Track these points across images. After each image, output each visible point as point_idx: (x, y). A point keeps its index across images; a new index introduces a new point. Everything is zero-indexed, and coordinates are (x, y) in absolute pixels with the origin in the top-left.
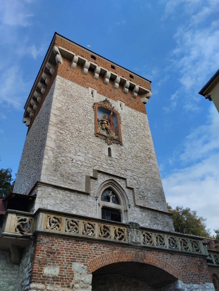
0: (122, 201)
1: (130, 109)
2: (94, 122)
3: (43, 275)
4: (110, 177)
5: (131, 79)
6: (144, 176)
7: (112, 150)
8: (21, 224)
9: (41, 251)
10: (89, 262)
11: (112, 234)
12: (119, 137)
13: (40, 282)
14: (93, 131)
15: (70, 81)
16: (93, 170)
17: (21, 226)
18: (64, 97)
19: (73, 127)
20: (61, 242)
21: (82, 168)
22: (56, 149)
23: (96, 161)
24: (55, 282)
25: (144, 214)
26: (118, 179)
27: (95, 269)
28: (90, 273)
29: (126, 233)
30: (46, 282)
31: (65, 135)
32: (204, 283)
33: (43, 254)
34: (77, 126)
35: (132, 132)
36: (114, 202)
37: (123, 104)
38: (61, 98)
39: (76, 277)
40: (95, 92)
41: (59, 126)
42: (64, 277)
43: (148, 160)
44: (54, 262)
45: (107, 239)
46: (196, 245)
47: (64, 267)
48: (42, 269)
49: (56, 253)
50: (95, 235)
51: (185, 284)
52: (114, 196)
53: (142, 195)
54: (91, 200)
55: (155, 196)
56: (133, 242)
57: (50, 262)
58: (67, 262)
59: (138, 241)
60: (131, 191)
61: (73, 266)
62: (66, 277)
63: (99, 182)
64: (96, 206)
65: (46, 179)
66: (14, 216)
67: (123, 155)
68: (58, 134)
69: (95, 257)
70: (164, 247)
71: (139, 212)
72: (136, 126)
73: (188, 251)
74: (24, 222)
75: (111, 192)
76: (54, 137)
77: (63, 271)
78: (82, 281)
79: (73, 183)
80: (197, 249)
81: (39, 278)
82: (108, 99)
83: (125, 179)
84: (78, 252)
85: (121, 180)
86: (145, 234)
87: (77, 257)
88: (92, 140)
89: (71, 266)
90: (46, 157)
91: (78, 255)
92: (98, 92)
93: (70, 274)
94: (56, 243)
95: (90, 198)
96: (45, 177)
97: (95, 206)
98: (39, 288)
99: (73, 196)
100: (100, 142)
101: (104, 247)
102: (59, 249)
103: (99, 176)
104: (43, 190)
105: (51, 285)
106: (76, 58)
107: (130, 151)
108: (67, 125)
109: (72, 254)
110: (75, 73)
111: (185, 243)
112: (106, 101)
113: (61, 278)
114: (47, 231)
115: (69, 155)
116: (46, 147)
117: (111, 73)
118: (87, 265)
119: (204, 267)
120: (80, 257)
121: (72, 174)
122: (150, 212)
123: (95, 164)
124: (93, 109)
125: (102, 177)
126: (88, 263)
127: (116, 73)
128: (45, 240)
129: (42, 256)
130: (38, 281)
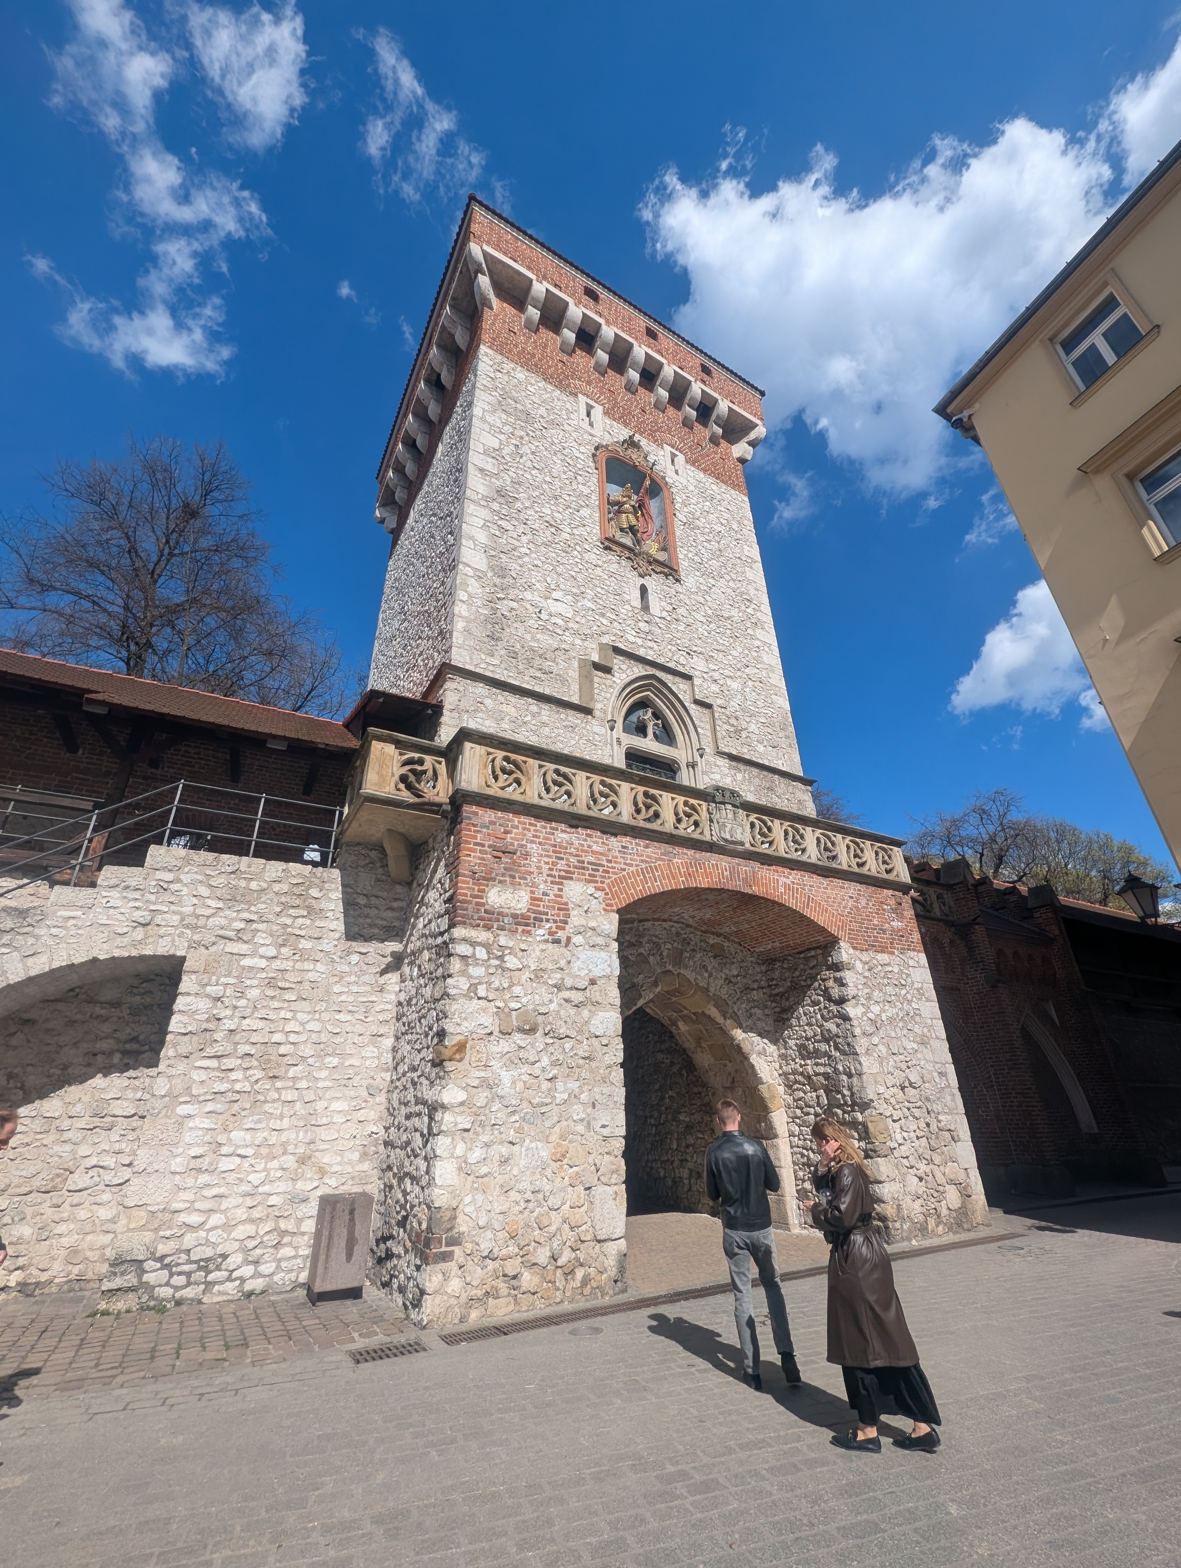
0: (680, 738)
1: (702, 475)
2: (597, 503)
3: (487, 907)
4: (648, 667)
5: (706, 377)
6: (739, 673)
7: (650, 591)
8: (412, 771)
9: (476, 844)
10: (607, 881)
11: (667, 815)
12: (669, 555)
13: (478, 925)
14: (596, 530)
15: (520, 368)
16: (600, 644)
17: (412, 778)
18: (504, 416)
19: (536, 512)
20: (530, 824)
21: (568, 637)
22: (490, 574)
23: (605, 622)
24: (520, 928)
26: (670, 677)
27: (624, 900)
28: (613, 911)
29: (704, 814)
30: (495, 927)
31: (515, 536)
32: (902, 951)
33: (481, 852)
34: (548, 511)
35: (707, 545)
36: (658, 739)
37: (680, 458)
38: (497, 419)
39: (576, 919)
40: (598, 411)
42: (544, 917)
43: (749, 631)
44: (513, 877)
45: (655, 826)
46: (886, 858)
47: (541, 890)
48: (483, 891)
49: (518, 854)
50: (619, 814)
51: (857, 953)
52: (660, 722)
53: (733, 726)
54: (597, 729)
55: (770, 730)
56: (726, 840)
57: (503, 875)
58: (550, 879)
59: (739, 837)
60: (706, 711)
61: (565, 889)
62: (549, 917)
63: (618, 681)
64: (612, 745)
65: (468, 659)
66: (390, 749)
67: (682, 611)
68: (493, 531)
69: (624, 870)
70: (804, 858)
71: (727, 771)
72: (718, 528)
73: (864, 870)
74: (419, 768)
75: (650, 711)
76: (482, 537)
77: (540, 900)
78: (593, 929)
79: (543, 676)
80: (889, 867)
81: (476, 917)
82: (637, 437)
83: (688, 678)
84: (577, 856)
85: (678, 679)
86: (756, 821)
87: (576, 867)
88: (592, 557)
89: (560, 890)
90: (462, 595)
91: (579, 861)
92: (606, 413)
93: (559, 909)
94: (517, 827)
95: (594, 721)
96: (465, 653)
97: (609, 746)
98: (479, 940)
100: (616, 566)
101: (647, 847)
102: (524, 842)
103: (618, 662)
104: (461, 689)
105: (510, 935)
106: (539, 288)
109: (562, 859)
110: (535, 342)
111: (858, 851)
112: (631, 443)
113: (535, 919)
114: (490, 792)
115: (528, 596)
116: (461, 566)
117: (646, 353)
118: (603, 890)
119: (905, 913)
120: (583, 868)
121: (541, 652)
122: (755, 771)
123: (603, 629)
124: (592, 465)
125: (624, 667)
126: (605, 885)
127: (659, 352)
128: (487, 815)
129: (481, 859)
130: (474, 923)
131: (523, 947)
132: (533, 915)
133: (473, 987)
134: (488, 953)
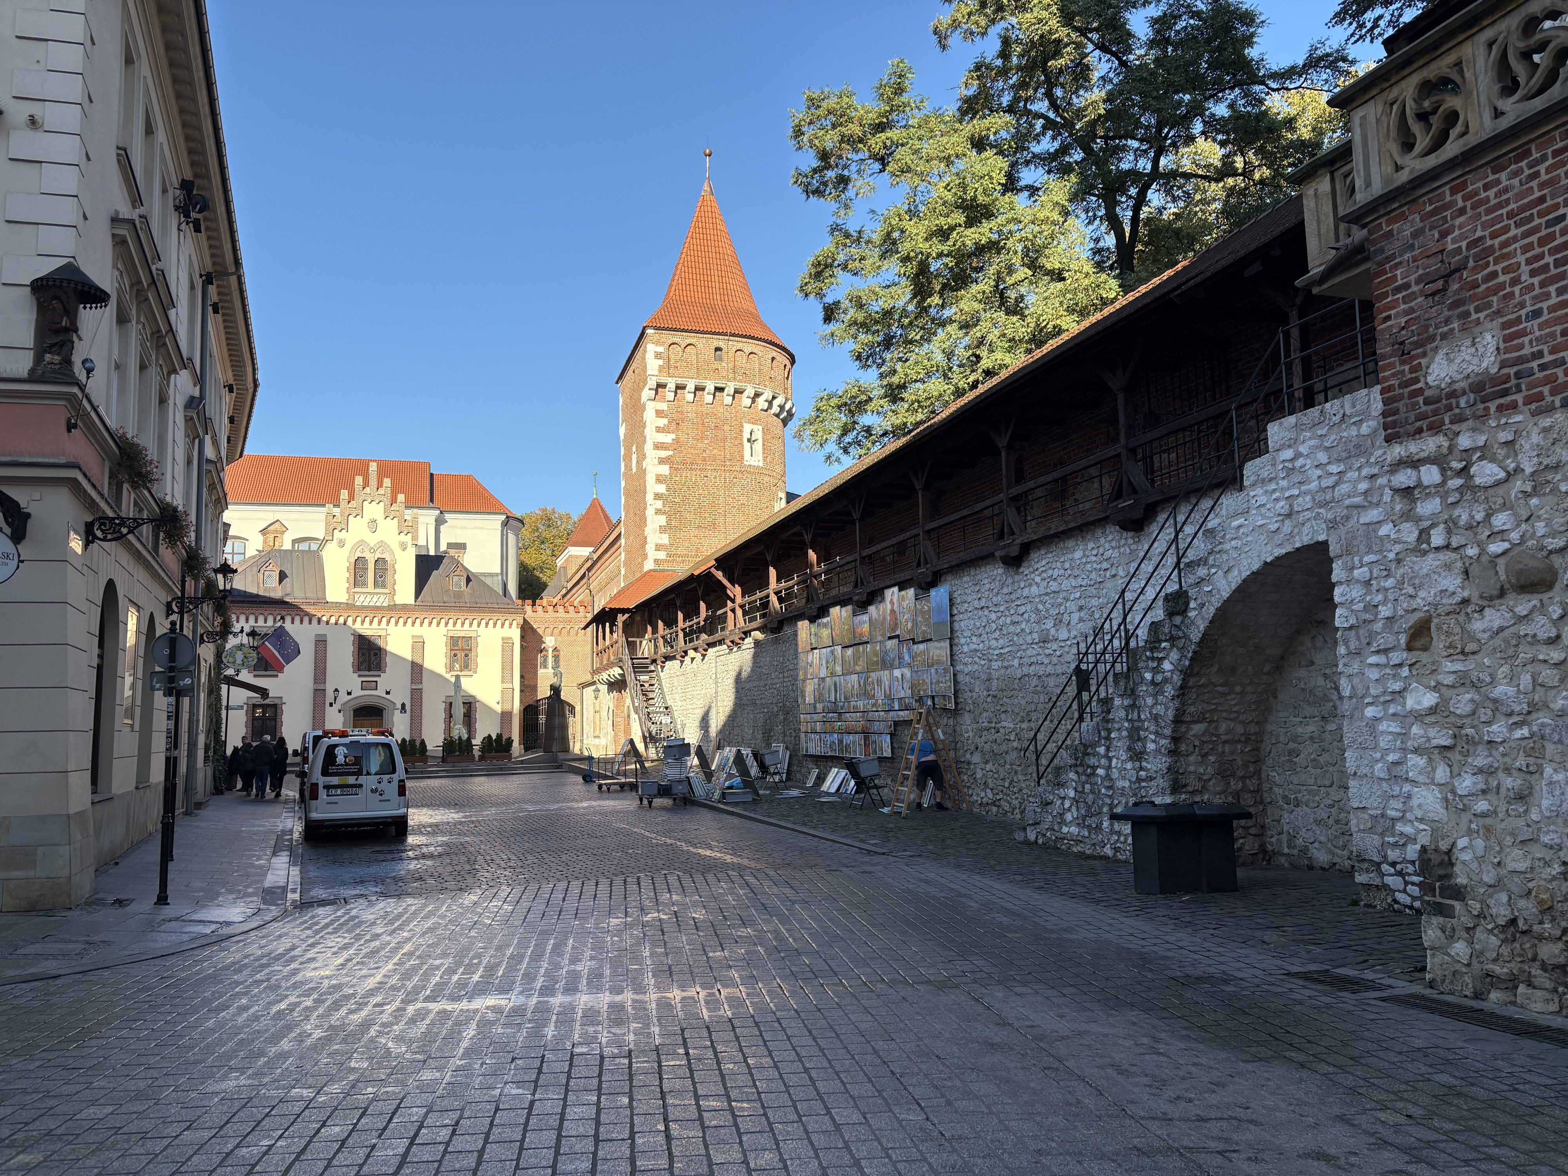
3: (1428, 393)
13: (1420, 431)
20: (1486, 187)
24: (1493, 406)
30: (1447, 421)
33: (1405, 300)
44: (1465, 315)
47: (1523, 312)
48: (1418, 368)
57: (1447, 321)
58: (1536, 280)
62: (1548, 358)
81: (1411, 417)
94: (1462, 211)
98: (1423, 455)
102: (1479, 233)
105: (1478, 424)
109: (1561, 219)
113: (1518, 375)
114: (1403, 177)
129: (1406, 313)
130: (1411, 429)
131: (1505, 436)
132: (1512, 371)
133: (1424, 535)
134: (1443, 471)
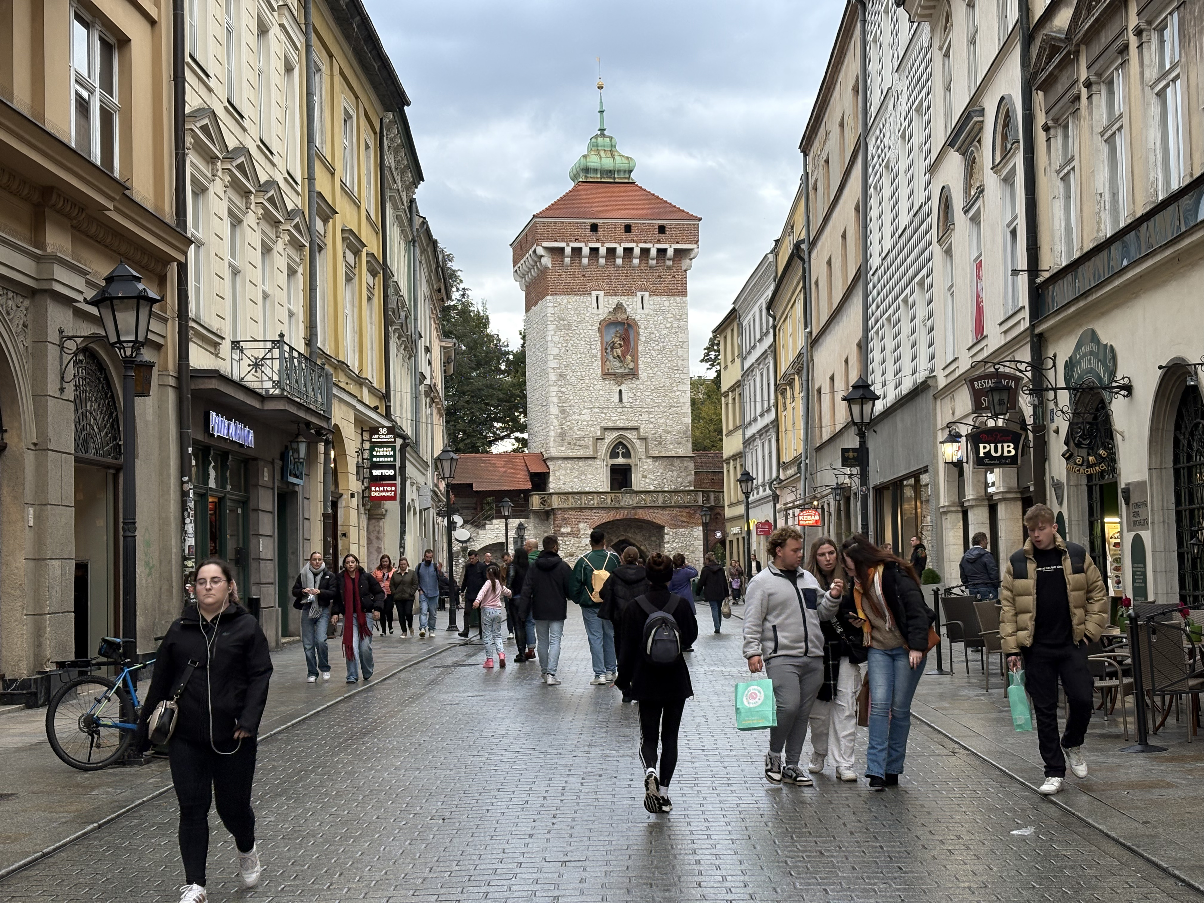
0: (633, 455)
1: (659, 298)
4: (619, 431)
5: (660, 237)
6: (665, 414)
7: (623, 391)
9: (558, 519)
10: (590, 522)
11: (608, 501)
15: (564, 297)
16: (601, 427)
17: (543, 502)
20: (570, 512)
21: (589, 429)
23: (603, 415)
25: (657, 464)
26: (629, 432)
29: (621, 498)
32: (692, 527)
34: (579, 373)
35: (656, 348)
36: (623, 457)
37: (647, 295)
39: (582, 532)
40: (602, 296)
41: (559, 383)
42: (574, 532)
43: (675, 388)
49: (568, 519)
50: (594, 504)
51: (672, 530)
52: (624, 450)
53: (658, 441)
54: (599, 463)
55: (678, 437)
56: (626, 505)
58: (575, 523)
59: (631, 503)
60: (644, 441)
61: (579, 525)
63: (607, 441)
64: (604, 467)
65: (555, 453)
66: (537, 495)
69: (595, 518)
70: (657, 504)
71: (651, 463)
74: (544, 499)
75: (620, 447)
76: (556, 400)
77: (573, 529)
79: (580, 449)
82: (621, 299)
83: (637, 429)
84: (582, 517)
85: (632, 431)
87: (581, 520)
88: (598, 387)
92: (606, 294)
93: (577, 530)
94: (568, 514)
95: (598, 460)
96: (554, 451)
99: (581, 463)
100: (609, 386)
101: (601, 511)
104: (554, 464)
106: (568, 251)
107: (649, 383)
108: (568, 377)
109: (578, 518)
110: (570, 274)
112: (618, 306)
114: (560, 506)
115: (574, 417)
117: (624, 247)
118: (588, 524)
120: (584, 520)
121: (579, 438)
123: (602, 420)
124: (598, 334)
125: (609, 434)
127: (631, 243)
128: (560, 512)
129: (559, 522)
